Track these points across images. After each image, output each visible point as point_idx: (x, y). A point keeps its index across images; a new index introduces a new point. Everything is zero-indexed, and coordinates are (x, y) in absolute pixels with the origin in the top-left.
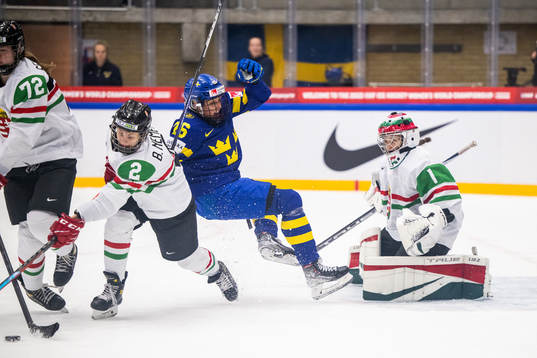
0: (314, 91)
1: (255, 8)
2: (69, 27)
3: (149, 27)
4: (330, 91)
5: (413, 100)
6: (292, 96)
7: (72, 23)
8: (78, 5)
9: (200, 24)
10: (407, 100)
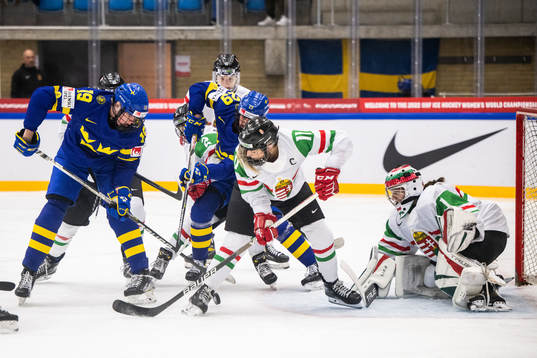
0: (375, 102)
1: (333, 24)
2: (154, 45)
3: (226, 44)
4: (390, 101)
5: (467, 109)
6: (355, 106)
7: (158, 42)
8: (163, 25)
9: (281, 40)
10: (461, 109)
